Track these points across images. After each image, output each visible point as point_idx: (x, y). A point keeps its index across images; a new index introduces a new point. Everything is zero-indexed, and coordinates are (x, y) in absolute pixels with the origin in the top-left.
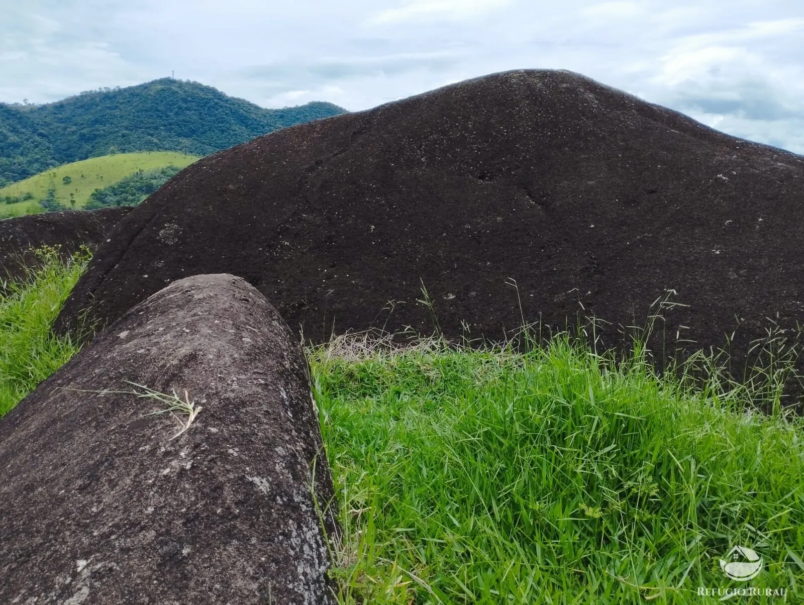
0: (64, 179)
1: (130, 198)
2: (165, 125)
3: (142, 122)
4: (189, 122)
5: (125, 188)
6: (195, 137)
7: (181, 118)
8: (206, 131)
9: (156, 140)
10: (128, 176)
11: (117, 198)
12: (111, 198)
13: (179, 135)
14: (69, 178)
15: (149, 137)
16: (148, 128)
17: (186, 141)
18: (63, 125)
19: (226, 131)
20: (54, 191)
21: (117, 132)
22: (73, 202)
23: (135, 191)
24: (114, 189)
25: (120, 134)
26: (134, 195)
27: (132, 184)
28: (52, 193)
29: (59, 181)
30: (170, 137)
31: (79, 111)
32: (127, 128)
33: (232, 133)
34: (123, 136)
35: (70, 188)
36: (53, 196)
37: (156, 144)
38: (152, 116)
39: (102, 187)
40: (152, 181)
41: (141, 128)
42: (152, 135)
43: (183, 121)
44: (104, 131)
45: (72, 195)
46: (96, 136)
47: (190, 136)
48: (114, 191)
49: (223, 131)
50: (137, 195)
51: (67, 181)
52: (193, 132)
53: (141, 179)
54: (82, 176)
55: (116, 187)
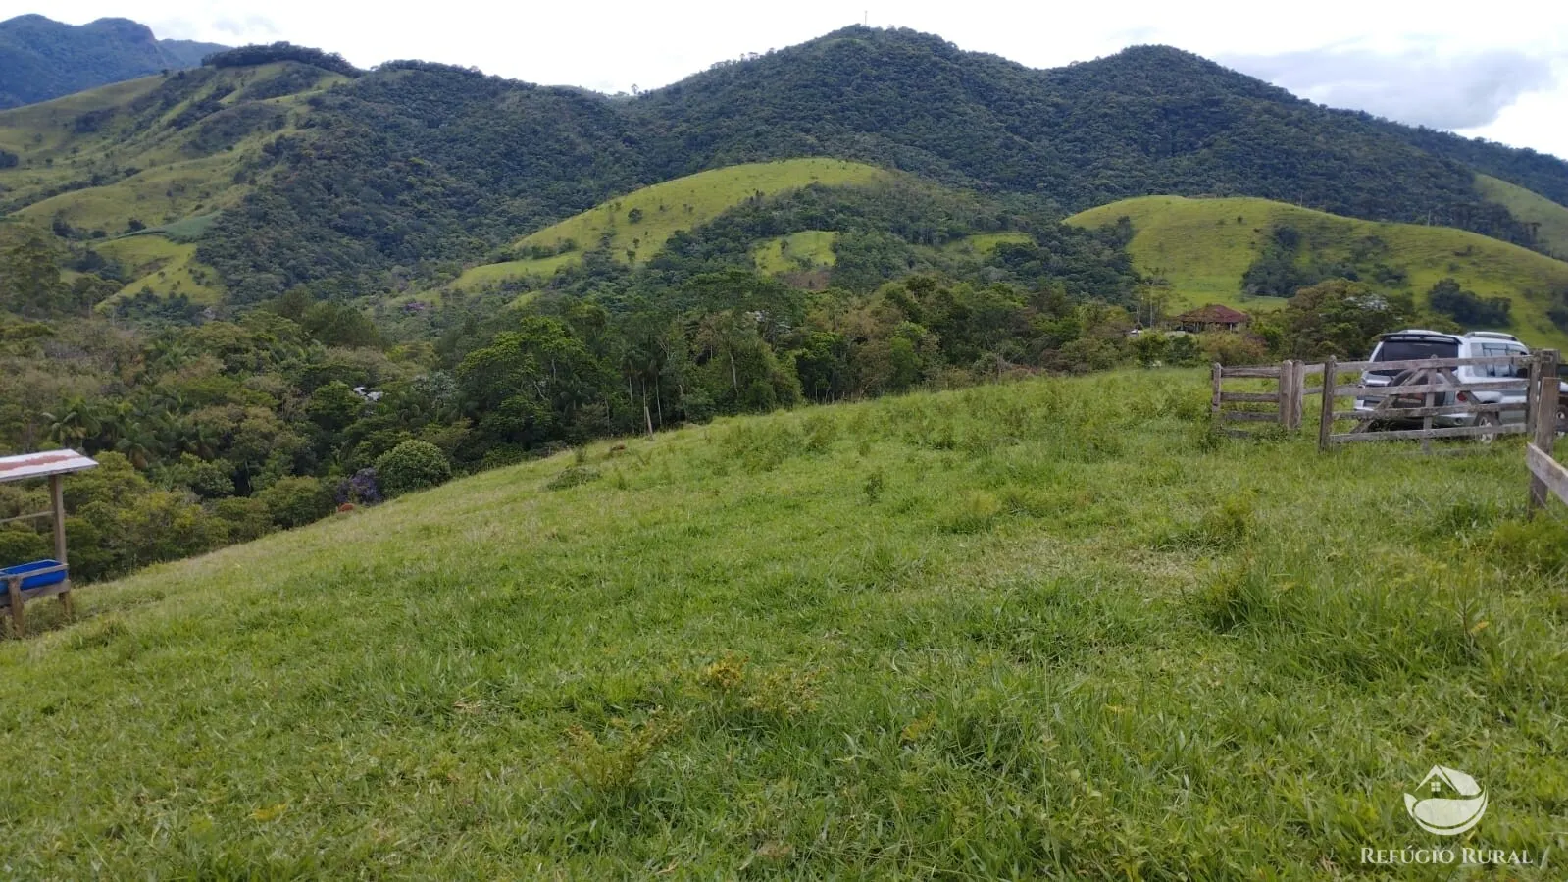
0: (630, 216)
1: (730, 245)
2: (833, 112)
3: (794, 108)
4: (879, 102)
5: (725, 227)
6: (886, 130)
7: (868, 95)
8: (908, 119)
9: (811, 140)
10: (735, 205)
11: (709, 246)
12: (697, 248)
13: (857, 129)
14: (638, 212)
15: (802, 135)
16: (803, 118)
17: (867, 140)
18: (668, 122)
19: (945, 115)
20: (611, 235)
21: (750, 128)
22: (631, 255)
23: (740, 234)
24: (707, 229)
25: (752, 132)
26: (737, 239)
27: (738, 219)
28: (607, 239)
29: (622, 216)
30: (839, 132)
31: (700, 97)
32: (767, 121)
33: (957, 118)
34: (758, 134)
35: (637, 231)
36: (606, 244)
37: (812, 147)
38: (812, 96)
39: (687, 228)
40: (774, 213)
41: (791, 119)
42: (807, 131)
43: (869, 101)
44: (728, 127)
45: (636, 242)
46: (714, 138)
47: (877, 130)
48: (706, 233)
49: (939, 117)
50: (744, 240)
51: (635, 216)
52: (885, 121)
53: (757, 209)
54: (661, 208)
55: (710, 226)
